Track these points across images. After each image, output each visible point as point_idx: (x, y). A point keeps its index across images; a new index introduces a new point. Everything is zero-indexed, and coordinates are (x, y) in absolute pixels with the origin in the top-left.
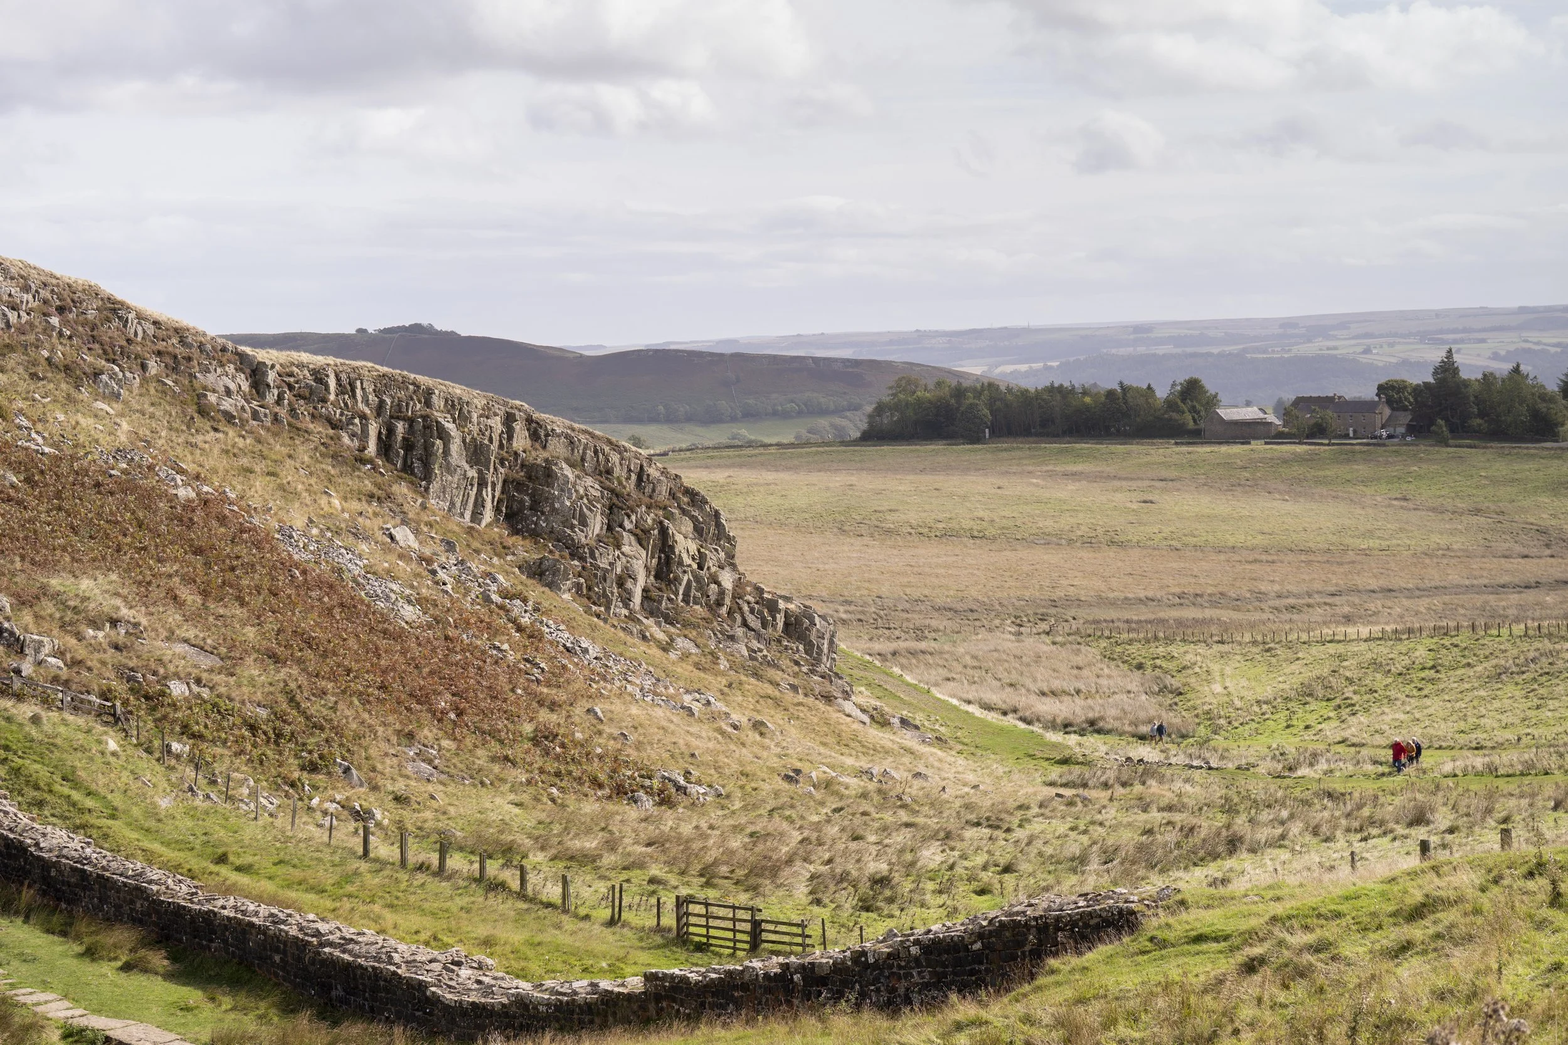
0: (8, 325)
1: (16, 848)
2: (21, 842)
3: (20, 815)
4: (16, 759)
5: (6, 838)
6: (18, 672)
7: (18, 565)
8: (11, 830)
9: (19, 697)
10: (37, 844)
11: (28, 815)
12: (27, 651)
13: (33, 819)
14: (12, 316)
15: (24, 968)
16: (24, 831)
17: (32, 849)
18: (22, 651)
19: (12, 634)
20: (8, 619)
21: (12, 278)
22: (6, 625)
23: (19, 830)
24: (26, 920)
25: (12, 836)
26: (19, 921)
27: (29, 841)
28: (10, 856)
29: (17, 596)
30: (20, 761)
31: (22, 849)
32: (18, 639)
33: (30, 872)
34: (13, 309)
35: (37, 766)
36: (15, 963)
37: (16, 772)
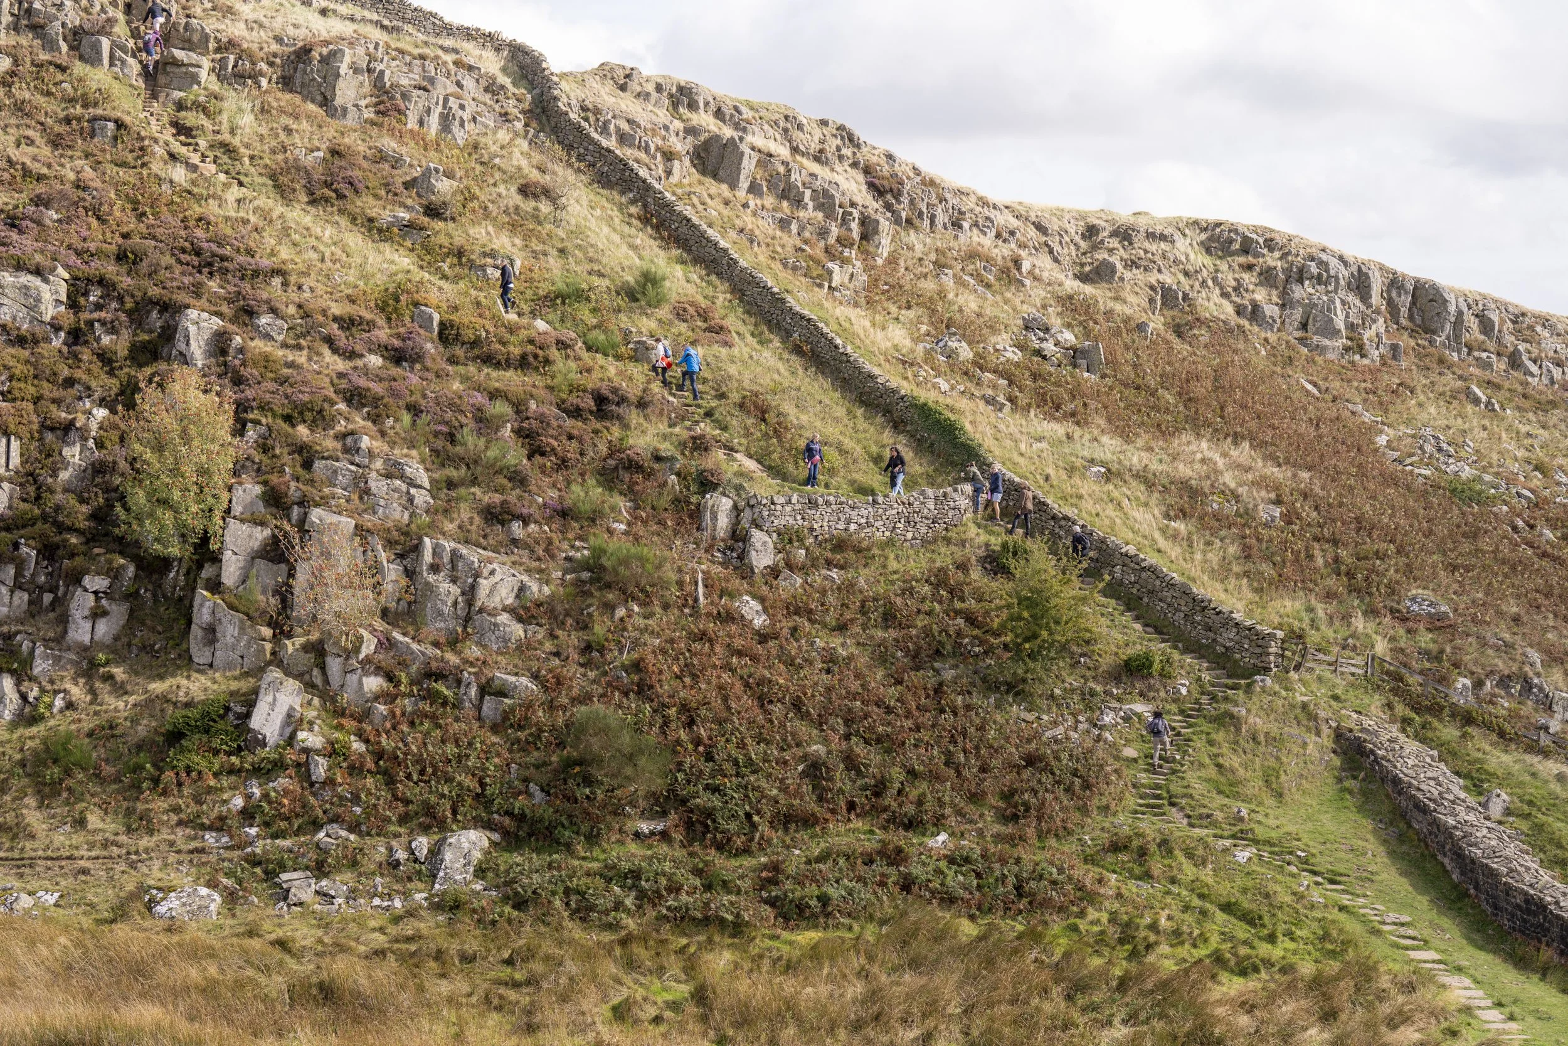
0: (1552, 381)
1: (1536, 904)
2: (1541, 899)
3: (1541, 872)
4: (1540, 815)
5: (1526, 893)
6: (1546, 729)
7: (1551, 623)
8: (1531, 885)
9: (1545, 754)
10: (1557, 903)
11: (1549, 872)
12: (1554, 707)
13: (1553, 877)
14: (1557, 373)
15: (1539, 1025)
16: (1544, 887)
17: (1552, 907)
18: (1550, 707)
19: (1541, 689)
20: (1538, 675)
21: (1559, 335)
22: (1536, 681)
23: (1539, 886)
24: (1544, 977)
25: (1532, 892)
26: (1535, 978)
27: (1549, 899)
28: (1529, 912)
29: (1548, 652)
30: (1544, 818)
31: (1542, 907)
32: (1547, 696)
33: (1548, 930)
34: (1558, 365)
35: (1560, 825)
36: (1530, 1020)
37: (1539, 828)
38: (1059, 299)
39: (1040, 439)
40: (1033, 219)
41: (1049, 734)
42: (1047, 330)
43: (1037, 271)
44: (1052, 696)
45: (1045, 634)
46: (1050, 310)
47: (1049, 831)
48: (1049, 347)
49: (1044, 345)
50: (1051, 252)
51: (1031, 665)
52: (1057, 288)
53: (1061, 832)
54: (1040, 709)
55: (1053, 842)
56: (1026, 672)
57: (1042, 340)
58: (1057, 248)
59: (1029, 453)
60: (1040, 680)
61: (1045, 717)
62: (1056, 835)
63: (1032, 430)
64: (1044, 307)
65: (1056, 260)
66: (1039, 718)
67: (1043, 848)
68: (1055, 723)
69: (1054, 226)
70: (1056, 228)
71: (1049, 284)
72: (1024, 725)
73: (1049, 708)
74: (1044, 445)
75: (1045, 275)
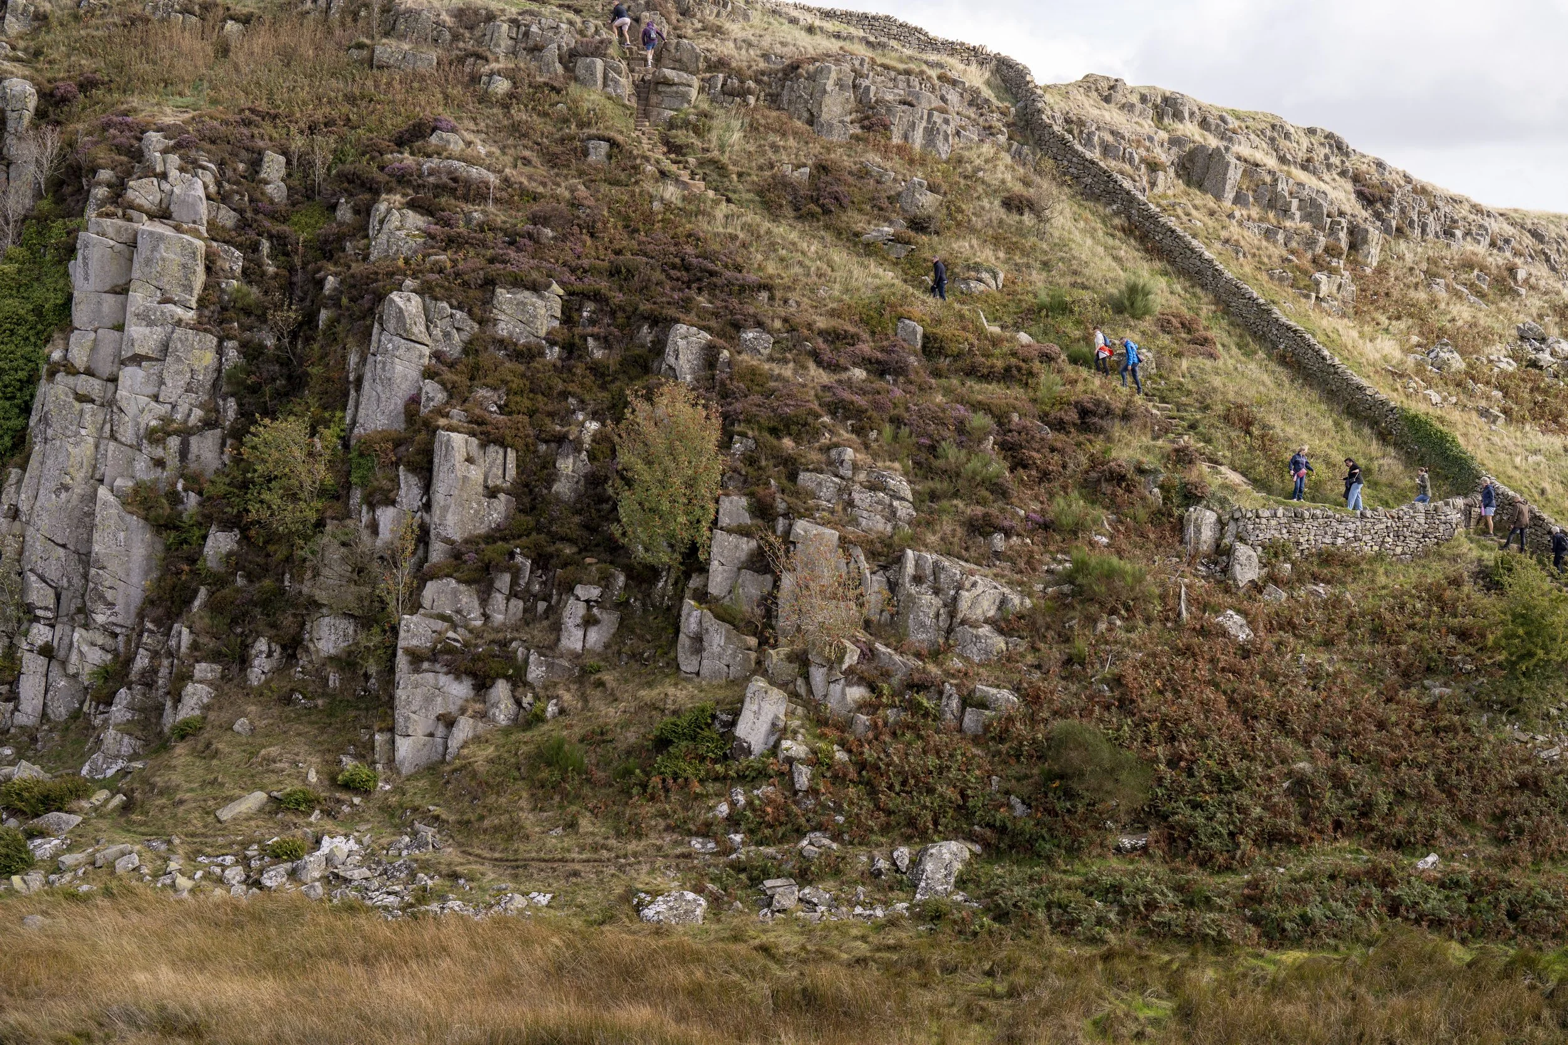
38: (1554, 308)
39: (1536, 452)
40: (1530, 226)
41: (1544, 755)
42: (1543, 340)
43: (1533, 280)
44: (1547, 716)
45: (1540, 653)
46: (1546, 319)
47: (1544, 855)
48: (1545, 357)
49: (1540, 355)
50: (1548, 260)
51: (1526, 684)
52: (1553, 296)
53: (1556, 856)
54: (1533, 729)
55: (1547, 865)
56: (1521, 691)
57: (1537, 350)
58: (1554, 256)
59: (1524, 466)
60: (1536, 699)
61: (1540, 738)
62: (1552, 859)
63: (1527, 442)
64: (1541, 316)
65: (1553, 269)
66: (1533, 738)
67: (1538, 871)
68: (1551, 744)
69: (1552, 232)
70: (1554, 235)
71: (1546, 293)
72: (1517, 744)
73: (1545, 727)
74: (1539, 458)
75: (1542, 283)
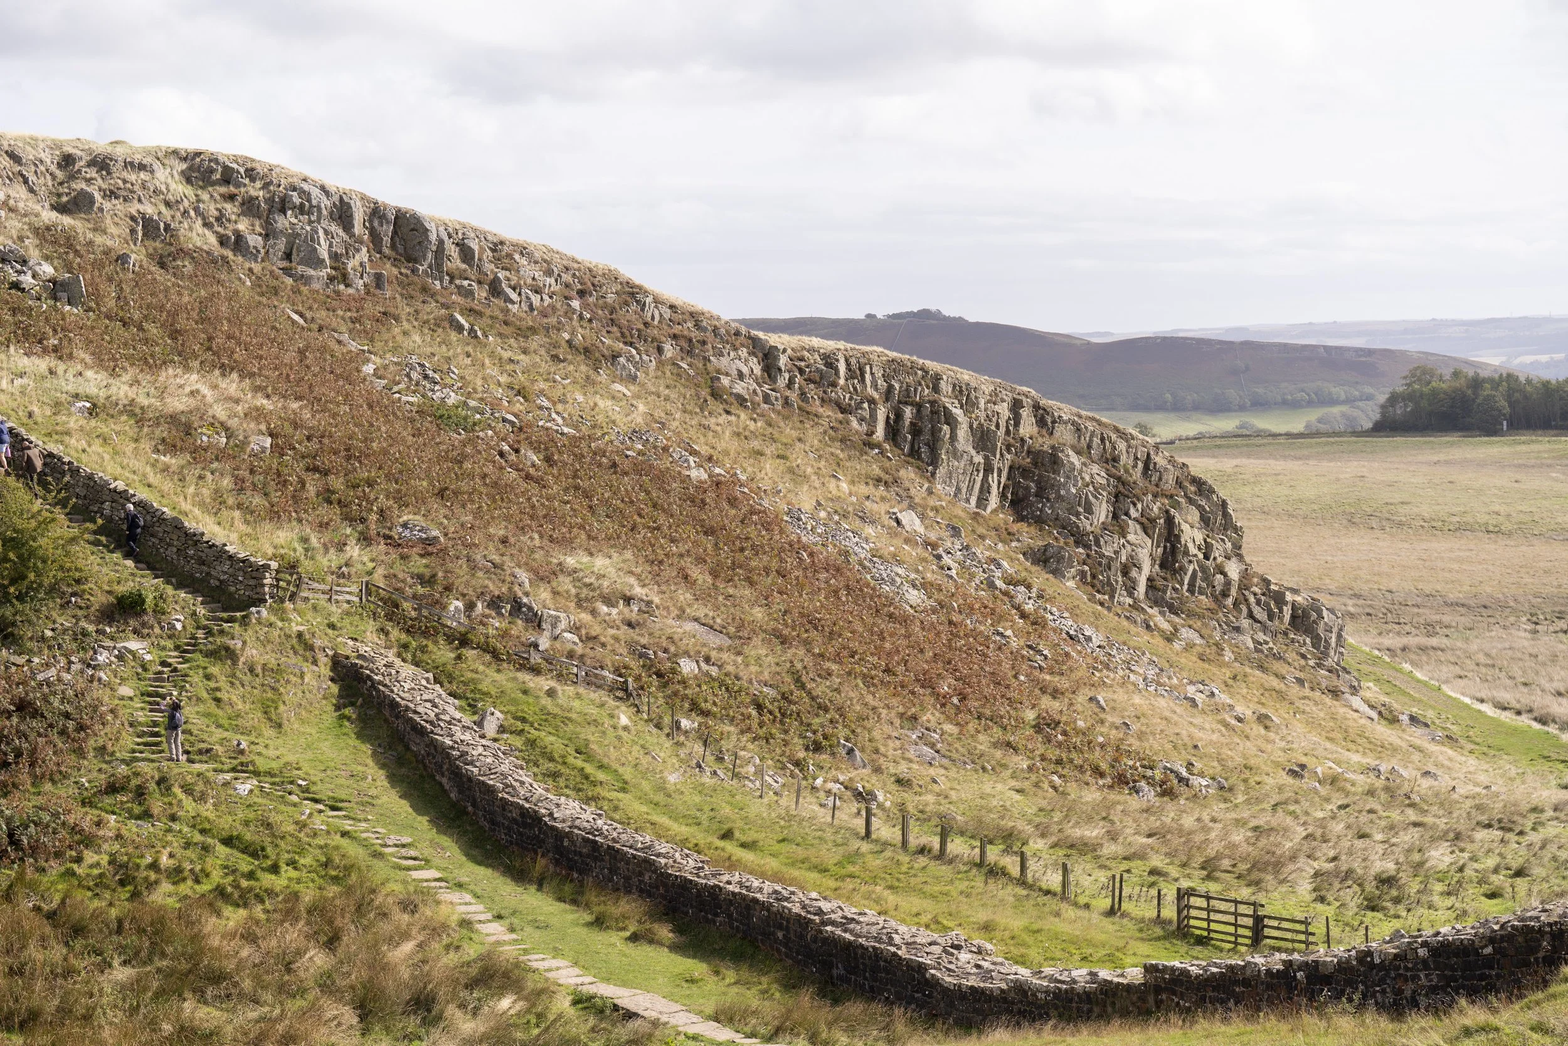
0: (531, 308)
1: (531, 817)
2: (536, 812)
3: (535, 786)
4: (533, 731)
5: (522, 807)
6: (536, 646)
7: (537, 542)
8: (526, 799)
9: (536, 671)
10: (551, 815)
11: (542, 786)
12: (544, 626)
13: (547, 790)
14: (535, 299)
15: (537, 934)
16: (539, 801)
17: (547, 819)
18: (539, 626)
19: (530, 609)
20: (527, 594)
21: (536, 262)
22: (525, 600)
23: (534, 799)
24: (540, 888)
25: (527, 805)
26: (533, 889)
27: (543, 811)
28: (525, 825)
29: (536, 572)
30: (536, 733)
31: (536, 818)
32: (536, 614)
33: (543, 841)
34: (536, 292)
35: (552, 738)
36: (529, 929)
37: (532, 743)
38: (36, 231)
39: (21, 375)
40: (6, 148)
41: (40, 677)
42: (24, 262)
43: (12, 202)
44: (43, 639)
45: (32, 576)
46: (27, 242)
47: (43, 776)
48: (27, 280)
49: (22, 278)
50: (26, 181)
51: (19, 606)
52: (33, 219)
53: (57, 777)
54: (30, 652)
55: (48, 786)
56: (15, 615)
57: (19, 272)
58: (32, 178)
59: (10, 389)
60: (29, 622)
61: (36, 660)
62: (52, 780)
63: (12, 366)
64: (21, 239)
65: (31, 191)
66: (29, 661)
67: (39, 794)
68: (48, 665)
69: (29, 154)
70: (31, 157)
71: (25, 215)
72: (14, 669)
73: (40, 651)
74: (25, 381)
75: (21, 205)
